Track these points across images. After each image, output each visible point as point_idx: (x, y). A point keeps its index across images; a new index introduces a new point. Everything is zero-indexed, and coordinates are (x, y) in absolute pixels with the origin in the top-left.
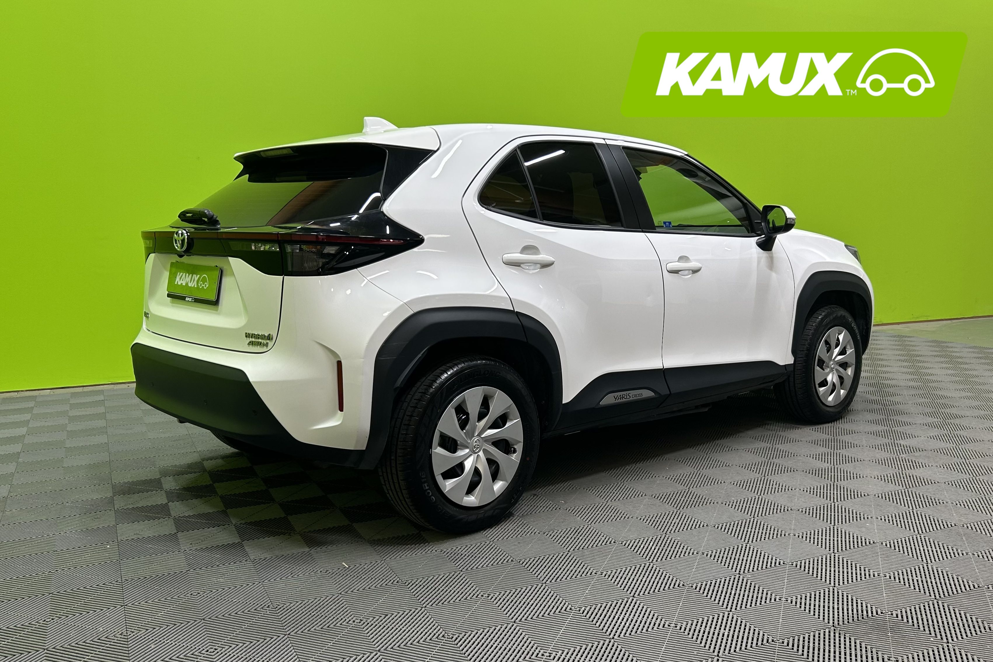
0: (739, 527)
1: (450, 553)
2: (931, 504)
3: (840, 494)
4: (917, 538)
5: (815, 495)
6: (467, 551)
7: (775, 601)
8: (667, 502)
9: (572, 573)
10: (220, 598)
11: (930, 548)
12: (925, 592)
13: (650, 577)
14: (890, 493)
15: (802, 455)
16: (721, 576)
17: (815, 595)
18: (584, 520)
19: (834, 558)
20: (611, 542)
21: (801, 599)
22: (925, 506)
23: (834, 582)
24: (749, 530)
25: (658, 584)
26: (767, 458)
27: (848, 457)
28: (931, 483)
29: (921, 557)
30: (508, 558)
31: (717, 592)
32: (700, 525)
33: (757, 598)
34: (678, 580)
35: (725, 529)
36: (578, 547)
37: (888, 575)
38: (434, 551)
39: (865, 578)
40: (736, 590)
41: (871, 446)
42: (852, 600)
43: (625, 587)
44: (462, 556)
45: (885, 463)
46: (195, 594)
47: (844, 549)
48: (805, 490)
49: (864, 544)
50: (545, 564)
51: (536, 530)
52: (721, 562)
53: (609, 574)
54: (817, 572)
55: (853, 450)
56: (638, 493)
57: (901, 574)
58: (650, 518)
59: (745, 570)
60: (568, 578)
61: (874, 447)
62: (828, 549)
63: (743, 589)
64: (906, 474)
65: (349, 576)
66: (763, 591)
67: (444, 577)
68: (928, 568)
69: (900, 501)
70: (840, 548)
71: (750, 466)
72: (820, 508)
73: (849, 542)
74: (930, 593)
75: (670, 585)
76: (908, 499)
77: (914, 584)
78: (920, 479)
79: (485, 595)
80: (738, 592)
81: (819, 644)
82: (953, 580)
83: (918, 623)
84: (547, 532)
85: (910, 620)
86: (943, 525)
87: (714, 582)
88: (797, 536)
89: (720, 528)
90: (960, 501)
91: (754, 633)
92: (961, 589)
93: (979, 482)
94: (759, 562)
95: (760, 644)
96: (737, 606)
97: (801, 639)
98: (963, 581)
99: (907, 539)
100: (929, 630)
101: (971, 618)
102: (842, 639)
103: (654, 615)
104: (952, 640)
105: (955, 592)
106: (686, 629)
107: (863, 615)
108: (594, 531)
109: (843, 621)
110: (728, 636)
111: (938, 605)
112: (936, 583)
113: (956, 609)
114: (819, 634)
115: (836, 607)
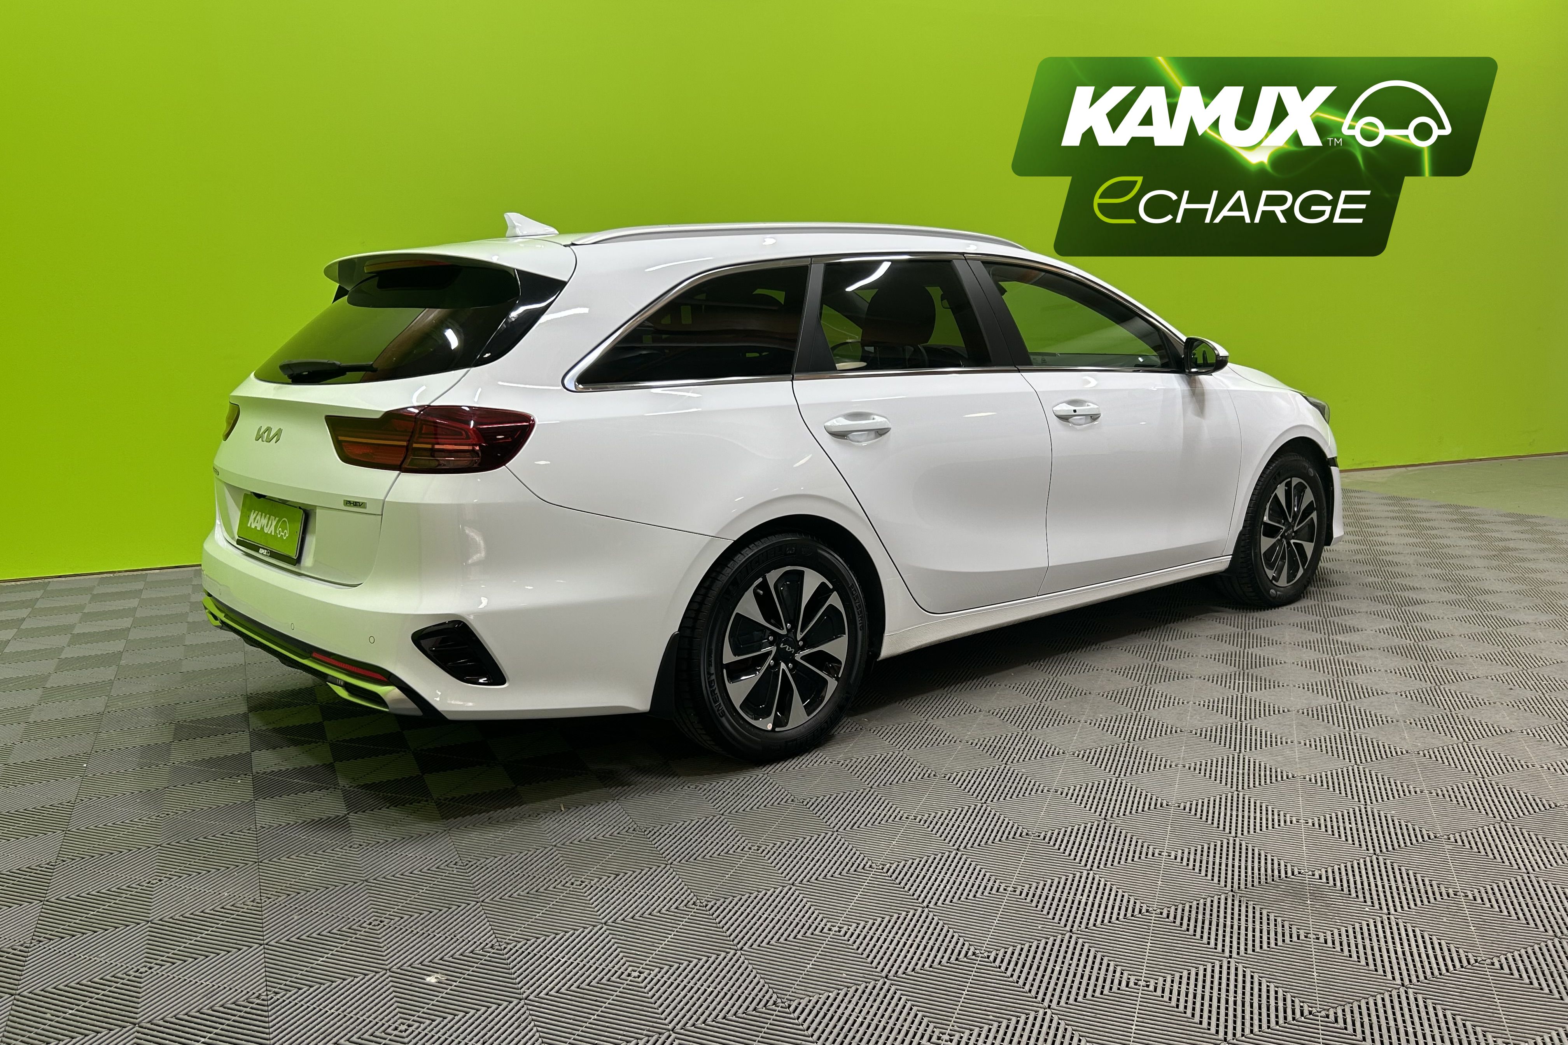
0: (1108, 754)
1: (708, 789)
2: (1376, 723)
3: (1250, 709)
4: (1353, 770)
5: (1215, 710)
6: (732, 787)
7: (1153, 856)
8: (1010, 720)
9: (874, 818)
10: (390, 852)
11: (1370, 784)
12: (1360, 845)
13: (981, 823)
14: (1319, 708)
15: (1200, 656)
16: (1079, 821)
17: (1209, 848)
18: (894, 745)
19: (1238, 797)
20: (929, 775)
21: (1189, 853)
22: (1366, 726)
23: (1236, 830)
24: (1122, 759)
25: (992, 832)
26: (1150, 660)
27: (1264, 659)
28: (1377, 694)
29: (1358, 796)
30: (787, 797)
31: (1074, 844)
32: (1053, 753)
33: (1128, 852)
34: (1021, 828)
35: (1088, 757)
36: (883, 782)
37: (1310, 821)
38: (686, 787)
39: (1279, 825)
40: (1100, 840)
41: (1297, 644)
42: (1260, 855)
43: (947, 837)
44: (725, 794)
45: (1315, 666)
46: (356, 846)
47: (1251, 785)
48: (1202, 703)
49: (1279, 778)
50: (838, 805)
51: (827, 758)
52: (1081, 803)
53: (925, 818)
54: (1213, 817)
55: (1271, 648)
56: (971, 708)
57: (1328, 819)
58: (985, 742)
59: (1113, 813)
60: (869, 825)
61: (1300, 644)
62: (1229, 785)
63: (1109, 840)
64: (1342, 682)
65: (568, 821)
66: (1137, 842)
67: (699, 823)
68: (1366, 811)
69: (1333, 719)
70: (1246, 785)
71: (1127, 670)
72: (1221, 728)
73: (1260, 775)
74: (1367, 846)
75: (1009, 834)
76: (1344, 716)
77: (1345, 833)
78: (1362, 688)
79: (753, 848)
80: (1102, 843)
81: (1211, 915)
82: (1401, 829)
83: (1349, 887)
84: (842, 762)
85: (1338, 883)
86: (1391, 752)
87: (1069, 830)
88: (1187, 767)
89: (1081, 756)
90: (1417, 720)
91: (1122, 901)
92: (1411, 840)
93: (1443, 692)
94: (1133, 803)
95: (1129, 915)
96: (1099, 863)
97: (1187, 908)
98: (1414, 830)
99: (1340, 771)
100: (1364, 897)
101: (1423, 880)
102: (1243, 909)
103: (985, 875)
104: (1396, 910)
105: (1403, 845)
106: (1028, 894)
107: (1273, 876)
108: (907, 760)
109: (1246, 885)
110: (1086, 904)
111: (1378, 863)
112: (1377, 832)
113: (1403, 869)
114: (1212, 901)
115: (1237, 864)
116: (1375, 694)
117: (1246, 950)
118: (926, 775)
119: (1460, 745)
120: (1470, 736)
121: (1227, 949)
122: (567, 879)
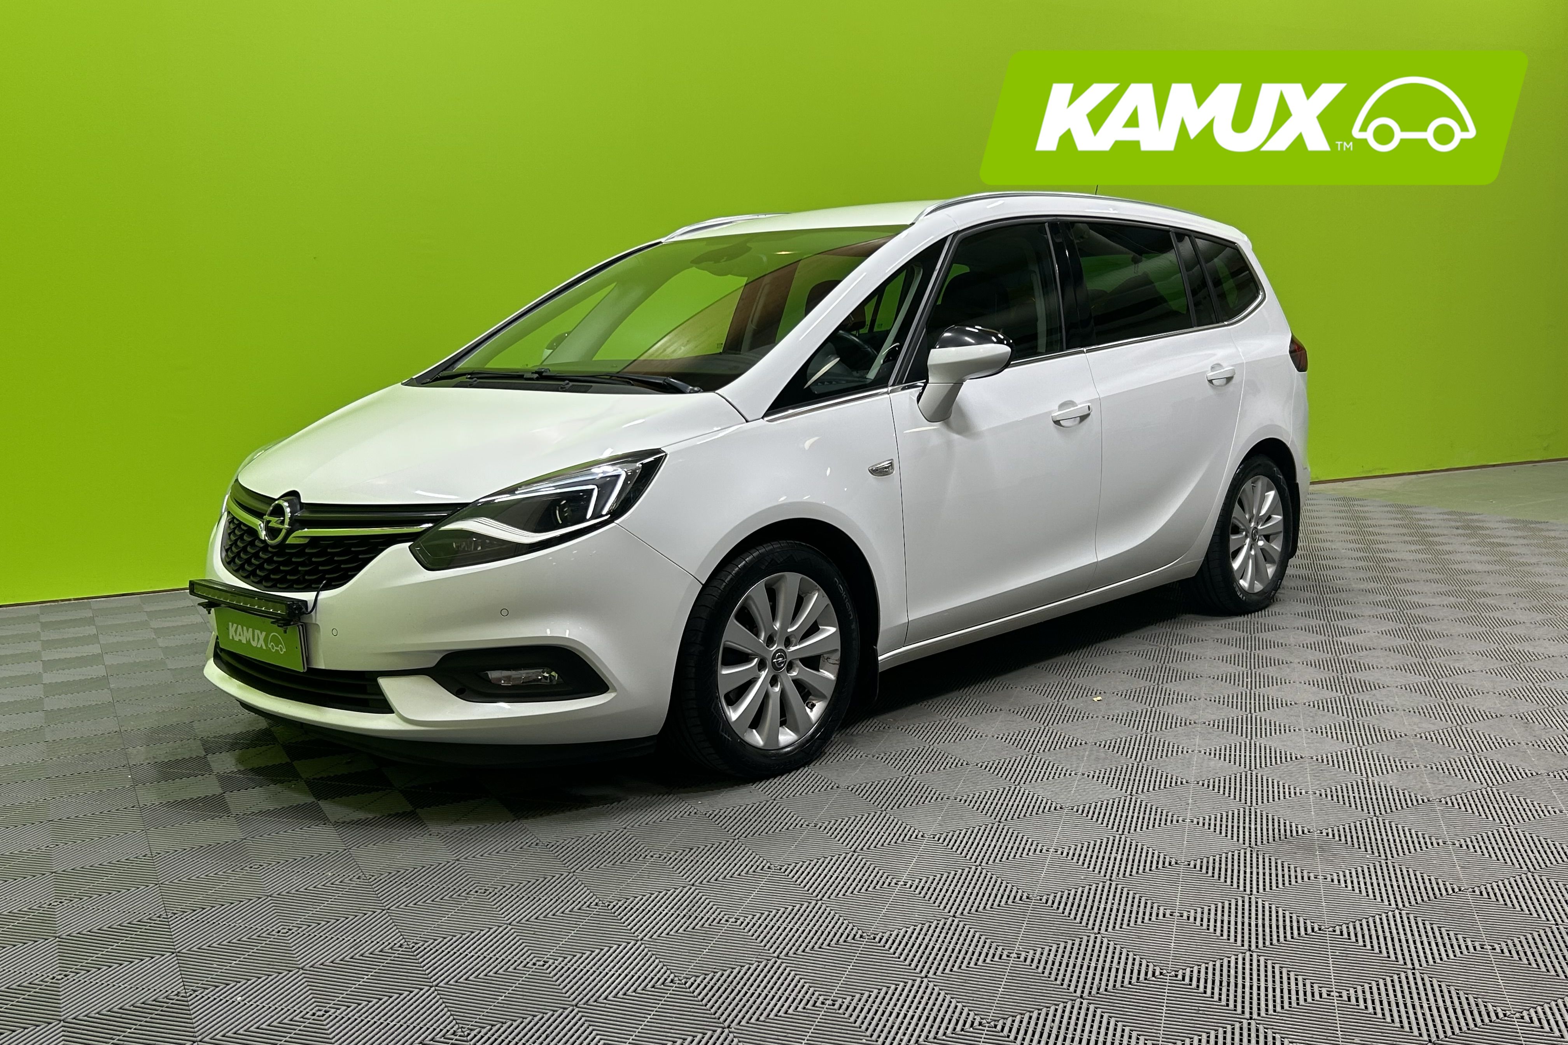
0: (1128, 744)
2: (1377, 712)
3: (1259, 703)
4: (1356, 751)
5: (1226, 705)
8: (1030, 718)
9: (917, 800)
11: (1372, 762)
12: (1363, 810)
13: (1018, 801)
14: (1324, 701)
15: (1208, 658)
16: (1107, 797)
17: (1227, 816)
18: (924, 740)
19: (1251, 775)
20: (962, 764)
21: (1210, 820)
23: (1251, 801)
24: (1141, 747)
26: (1160, 663)
27: (1270, 659)
28: (1379, 687)
29: (1361, 771)
31: (1105, 815)
32: (1076, 743)
33: (1155, 819)
34: (1054, 803)
35: (1109, 747)
36: (920, 771)
37: (1318, 792)
39: (1290, 796)
40: (1128, 812)
41: (1302, 645)
42: (1273, 819)
43: (988, 812)
45: (1319, 665)
47: (1263, 765)
48: (1213, 699)
49: (1289, 759)
50: (881, 790)
51: (862, 753)
52: (1107, 784)
53: (965, 798)
54: (1230, 791)
55: (1276, 650)
56: (991, 708)
57: (1334, 791)
59: (1137, 791)
60: (913, 805)
61: (1305, 646)
62: (1243, 765)
63: (1136, 811)
64: (1347, 679)
66: (1162, 812)
68: (1368, 783)
69: (1337, 710)
70: (1258, 766)
71: (1138, 672)
72: (1233, 720)
73: (1271, 757)
74: (1368, 810)
75: (1045, 808)
76: (1348, 707)
77: (1349, 800)
78: (1365, 683)
81: (1233, 865)
82: (1399, 796)
83: (1352, 841)
84: (877, 755)
85: (1343, 838)
86: (1391, 736)
87: (1099, 805)
88: (1203, 752)
89: (1102, 746)
90: (1415, 708)
91: (1153, 857)
92: (1407, 804)
93: (1441, 685)
94: (1155, 781)
95: (1160, 866)
96: (1130, 829)
97: (1211, 861)
98: (1410, 796)
99: (1344, 752)
100: (1366, 848)
101: (1417, 835)
102: (1261, 860)
103: (1027, 841)
104: (1393, 857)
105: (1399, 808)
106: (1068, 854)
107: (1286, 835)
108: (938, 753)
109: (1262, 842)
110: (1121, 860)
111: (1378, 823)
112: (1377, 799)
113: (1400, 827)
114: (1233, 855)
115: (1253, 827)
116: (1377, 687)
117: (1264, 889)
118: (960, 764)
119: (1454, 729)
120: (1463, 720)
121: (1248, 888)
122: (646, 853)
